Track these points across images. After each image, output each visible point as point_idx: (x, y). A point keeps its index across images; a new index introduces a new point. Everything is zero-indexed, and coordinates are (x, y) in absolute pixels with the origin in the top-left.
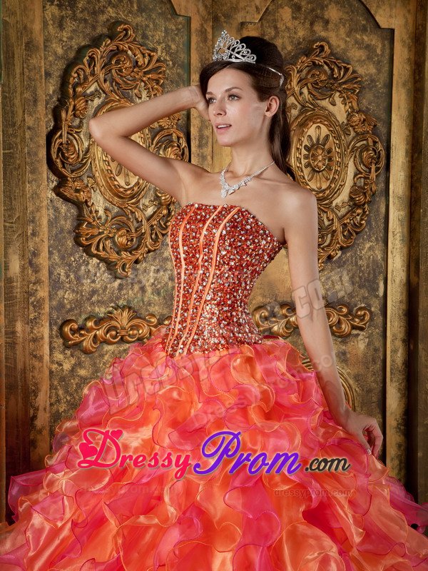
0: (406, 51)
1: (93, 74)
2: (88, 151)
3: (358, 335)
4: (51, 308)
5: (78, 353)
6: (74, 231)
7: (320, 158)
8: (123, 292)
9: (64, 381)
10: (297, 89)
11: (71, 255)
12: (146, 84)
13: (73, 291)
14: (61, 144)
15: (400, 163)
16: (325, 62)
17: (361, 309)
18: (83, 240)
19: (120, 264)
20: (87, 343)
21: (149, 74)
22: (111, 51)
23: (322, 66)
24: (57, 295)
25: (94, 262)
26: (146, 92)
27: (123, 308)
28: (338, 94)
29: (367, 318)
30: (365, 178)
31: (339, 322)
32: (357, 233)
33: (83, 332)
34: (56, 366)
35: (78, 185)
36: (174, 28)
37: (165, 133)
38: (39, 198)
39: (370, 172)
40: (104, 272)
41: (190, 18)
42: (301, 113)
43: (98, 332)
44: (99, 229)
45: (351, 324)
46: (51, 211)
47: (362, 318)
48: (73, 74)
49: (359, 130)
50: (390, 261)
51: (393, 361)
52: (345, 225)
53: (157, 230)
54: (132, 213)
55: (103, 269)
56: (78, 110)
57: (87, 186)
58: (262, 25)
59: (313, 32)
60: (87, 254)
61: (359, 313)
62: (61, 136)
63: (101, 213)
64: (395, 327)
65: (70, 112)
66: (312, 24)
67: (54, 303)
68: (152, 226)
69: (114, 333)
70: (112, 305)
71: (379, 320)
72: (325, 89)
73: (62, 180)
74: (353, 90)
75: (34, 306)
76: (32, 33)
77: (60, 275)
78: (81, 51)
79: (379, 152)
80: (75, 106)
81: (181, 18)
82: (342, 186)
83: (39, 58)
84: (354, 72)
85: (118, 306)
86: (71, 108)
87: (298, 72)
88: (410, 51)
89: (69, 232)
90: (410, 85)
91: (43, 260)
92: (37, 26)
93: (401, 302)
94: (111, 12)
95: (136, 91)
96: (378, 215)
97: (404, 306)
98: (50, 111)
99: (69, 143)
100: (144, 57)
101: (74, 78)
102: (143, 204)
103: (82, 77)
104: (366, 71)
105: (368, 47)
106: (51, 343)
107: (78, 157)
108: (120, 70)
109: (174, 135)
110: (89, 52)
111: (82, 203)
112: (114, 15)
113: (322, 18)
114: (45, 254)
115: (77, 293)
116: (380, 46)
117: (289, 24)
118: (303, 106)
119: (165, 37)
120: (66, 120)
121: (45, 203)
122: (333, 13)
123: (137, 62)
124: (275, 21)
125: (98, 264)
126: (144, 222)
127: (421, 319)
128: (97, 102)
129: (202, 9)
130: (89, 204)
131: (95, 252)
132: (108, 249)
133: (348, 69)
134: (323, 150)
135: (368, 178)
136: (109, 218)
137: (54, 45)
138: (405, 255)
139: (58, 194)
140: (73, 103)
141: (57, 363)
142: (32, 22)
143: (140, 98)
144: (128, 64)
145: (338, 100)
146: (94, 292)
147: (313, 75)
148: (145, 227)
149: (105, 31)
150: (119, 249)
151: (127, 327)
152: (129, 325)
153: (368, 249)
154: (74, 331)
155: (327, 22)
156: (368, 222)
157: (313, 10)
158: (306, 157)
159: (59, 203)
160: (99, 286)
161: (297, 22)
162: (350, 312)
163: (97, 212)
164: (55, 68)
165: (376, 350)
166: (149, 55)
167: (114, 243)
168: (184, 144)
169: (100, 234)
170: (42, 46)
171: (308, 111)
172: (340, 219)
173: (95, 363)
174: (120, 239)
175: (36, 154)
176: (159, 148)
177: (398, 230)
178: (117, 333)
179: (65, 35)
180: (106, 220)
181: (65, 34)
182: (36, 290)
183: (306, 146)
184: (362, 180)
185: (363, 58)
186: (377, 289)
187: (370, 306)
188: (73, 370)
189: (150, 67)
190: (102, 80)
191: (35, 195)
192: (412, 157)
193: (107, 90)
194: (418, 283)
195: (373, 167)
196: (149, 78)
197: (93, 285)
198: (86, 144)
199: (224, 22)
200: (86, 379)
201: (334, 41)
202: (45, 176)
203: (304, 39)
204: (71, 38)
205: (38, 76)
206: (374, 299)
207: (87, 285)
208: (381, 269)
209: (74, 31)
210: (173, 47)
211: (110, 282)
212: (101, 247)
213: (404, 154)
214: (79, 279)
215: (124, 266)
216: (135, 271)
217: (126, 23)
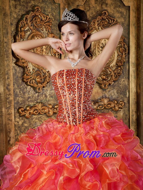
0: (134, 13)
1: (27, 24)
3: (120, 110)
4: (14, 103)
5: (24, 118)
6: (22, 77)
8: (39, 97)
9: (20, 128)
10: (97, 27)
11: (21, 85)
12: (45, 26)
13: (22, 97)
15: (133, 52)
17: (121, 101)
18: (25, 80)
20: (27, 115)
21: (46, 23)
22: (33, 16)
23: (105, 19)
24: (16, 99)
25: (29, 87)
26: (45, 29)
27: (39, 103)
29: (123, 104)
30: (121, 57)
31: (115, 106)
32: (119, 76)
33: (26, 111)
35: (23, 61)
36: (54, 7)
38: (9, 66)
39: (123, 55)
41: (60, 4)
43: (31, 111)
44: (30, 76)
45: (118, 107)
46: (14, 70)
47: (121, 104)
48: (20, 24)
50: (130, 85)
51: (132, 119)
54: (42, 70)
55: (32, 90)
56: (22, 36)
58: (85, 6)
59: (102, 8)
60: (26, 85)
61: (120, 103)
63: (31, 70)
64: (133, 107)
65: (19, 37)
66: (102, 5)
67: (16, 101)
69: (36, 111)
70: (36, 102)
71: (127, 105)
73: (18, 60)
75: (9, 103)
76: (5, 10)
77: (17, 92)
78: (22, 16)
79: (126, 48)
80: (21, 35)
81: (57, 4)
82: (113, 60)
83: (8, 18)
84: (116, 21)
85: (37, 102)
87: (97, 21)
88: (135, 13)
89: (20, 77)
90: (136, 25)
91: (11, 87)
92: (7, 8)
93: (134, 99)
94: (33, 2)
95: (42, 28)
96: (126, 69)
97: (135, 100)
98: (12, 37)
100: (44, 17)
101: (21, 25)
103: (23, 25)
104: (121, 20)
105: (121, 12)
106: (15, 115)
108: (36, 22)
110: (25, 16)
111: (25, 67)
112: (34, 3)
113: (105, 3)
114: (12, 85)
115: (23, 98)
116: (125, 12)
117: (94, 5)
119: (51, 11)
120: (18, 39)
121: (11, 68)
122: (109, 1)
123: (42, 19)
124: (89, 4)
125: (30, 88)
127: (141, 104)
128: (29, 33)
130: (27, 67)
131: (29, 84)
132: (34, 83)
133: (115, 20)
135: (122, 57)
137: (13, 14)
138: (136, 83)
139: (16, 64)
140: (20, 34)
141: (17, 122)
142: (6, 6)
143: (43, 31)
144: (39, 20)
146: (29, 98)
147: (103, 22)
148: (47, 74)
149: (31, 9)
150: (37, 83)
151: (41, 109)
152: (41, 108)
153: (123, 81)
154: (22, 111)
155: (107, 4)
156: (123, 72)
158: (101, 50)
159: (17, 67)
160: (31, 95)
161: (96, 5)
162: (118, 103)
163: (30, 70)
164: (14, 22)
165: (126, 115)
166: (46, 17)
167: (36, 81)
169: (31, 78)
170: (9, 14)
172: (114, 71)
173: (30, 122)
174: (38, 80)
175: (8, 51)
177: (133, 74)
178: (37, 111)
179: (17, 11)
180: (33, 73)
181: (17, 10)
182: (9, 97)
183: (101, 47)
184: (120, 58)
185: (120, 16)
186: (126, 95)
187: (124, 100)
188: (22, 124)
189: (47, 21)
190: (30, 26)
191: (8, 65)
192: (137, 49)
193: (32, 29)
194: (140, 92)
195: (124, 53)
197: (29, 95)
199: (72, 5)
200: (27, 127)
201: (109, 11)
202: (11, 58)
203: (99, 10)
204: (19, 12)
205: (8, 25)
206: (125, 98)
207: (27, 95)
208: (127, 88)
209: (20, 9)
210: (54, 14)
211: (35, 94)
212: (31, 82)
213: (134, 49)
214: (24, 93)
215: (39, 89)
216: (43, 90)
217: (38, 6)
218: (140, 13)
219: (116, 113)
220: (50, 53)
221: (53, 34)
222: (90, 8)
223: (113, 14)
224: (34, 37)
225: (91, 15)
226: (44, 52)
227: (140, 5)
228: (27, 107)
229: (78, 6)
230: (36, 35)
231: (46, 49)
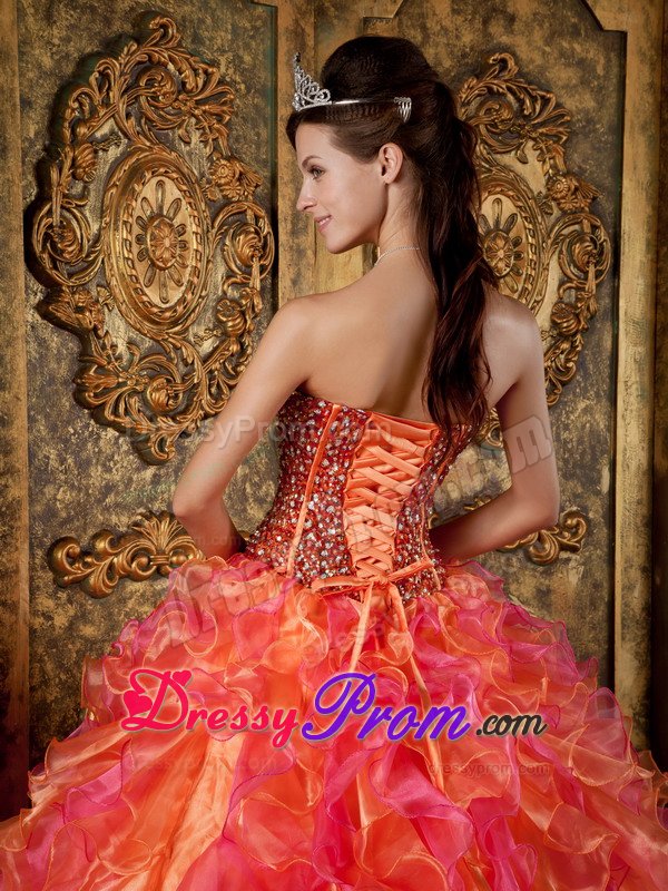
0: (646, 69)
1: (106, 103)
2: (97, 239)
3: (568, 560)
4: (33, 518)
5: (80, 596)
6: (73, 381)
7: (501, 254)
8: (160, 488)
9: (56, 646)
11: (69, 422)
12: (199, 121)
13: (73, 486)
14: (51, 226)
15: (637, 263)
16: (509, 89)
17: (571, 515)
18: (89, 396)
19: (155, 438)
20: (97, 579)
21: (204, 104)
22: (139, 63)
23: (503, 94)
24: (43, 494)
25: (110, 435)
26: (198, 133)
27: (161, 516)
28: (531, 143)
29: (582, 531)
30: (578, 289)
31: (540, 539)
32: (564, 384)
33: (89, 560)
34: (41, 620)
35: (80, 299)
36: (248, 25)
37: (233, 208)
38: (10, 321)
39: (586, 279)
40: (127, 453)
41: (276, 7)
43: (115, 560)
44: (118, 377)
45: (558, 541)
46: (33, 346)
47: (574, 530)
48: (71, 103)
49: (567, 206)
50: (620, 432)
51: (626, 605)
53: (221, 378)
54: (176, 348)
55: (125, 448)
56: (80, 167)
57: (97, 301)
58: (400, 23)
59: (487, 35)
60: (97, 422)
61: (569, 522)
62: (50, 213)
63: (122, 348)
64: (630, 546)
65: (66, 171)
66: (486, 22)
67: (39, 508)
68: (211, 372)
69: (144, 560)
70: (142, 510)
71: (602, 533)
72: (509, 135)
73: (53, 291)
75: (3, 514)
77: (48, 458)
78: (84, 63)
79: (601, 244)
80: (74, 160)
81: (260, 9)
82: (538, 302)
83: (10, 73)
84: (558, 105)
85: (151, 512)
86: (69, 162)
87: (463, 104)
88: (653, 70)
89: (65, 383)
90: (653, 129)
91: (18, 433)
95: (180, 132)
96: (600, 352)
97: (644, 510)
98: (30, 168)
99: (65, 226)
100: (196, 75)
101: (73, 110)
102: (195, 335)
103: (87, 108)
104: (578, 103)
105: (581, 63)
106: (32, 579)
107: (81, 250)
108: (155, 98)
109: (249, 212)
110: (100, 65)
111: (88, 331)
113: (504, 12)
114: (21, 421)
115: (80, 490)
116: (602, 61)
117: (447, 23)
119: (233, 41)
120: (59, 185)
121: (21, 331)
122: (522, 3)
123: (184, 84)
124: (422, 16)
125: (117, 439)
126: (198, 365)
128: (114, 152)
130: (101, 333)
131: (112, 418)
132: (134, 413)
133: (549, 100)
134: (507, 240)
135: (583, 289)
136: (136, 359)
137: (37, 52)
138: (646, 422)
139: (46, 316)
140: (71, 154)
141: (43, 614)
143: (188, 143)
144: (168, 87)
145: (532, 155)
146: (109, 488)
147: (489, 111)
148: (200, 374)
149: (128, 28)
150: (154, 413)
151: (167, 550)
152: (171, 545)
153: (582, 411)
154: (72, 558)
155: (512, 19)
156: (581, 365)
159: (47, 331)
160: (118, 478)
161: (459, 20)
163: (114, 346)
164: (40, 91)
165: (596, 586)
166: (206, 72)
167: (144, 401)
168: (267, 229)
169: (120, 385)
170: (16, 53)
171: (480, 172)
173: (111, 614)
174: (156, 396)
175: (5, 244)
176: (224, 235)
177: (635, 378)
178: (150, 560)
179: (57, 33)
180: (131, 362)
181: (55, 32)
182: (6, 486)
184: (573, 292)
185: (574, 81)
186: (598, 481)
187: (585, 509)
188: (71, 627)
189: (207, 93)
190: (123, 114)
191: (5, 318)
192: (658, 252)
193: (131, 131)
195: (592, 270)
196: (204, 112)
197: (107, 476)
198: (95, 227)
199: (336, 17)
200: (94, 643)
201: (524, 51)
202: (21, 283)
203: (472, 49)
204: (67, 40)
205: (8, 106)
206: (593, 498)
207: (96, 476)
209: (72, 27)
210: (247, 58)
211: (138, 470)
212: (121, 410)
213: (644, 247)
214: (84, 466)
215: (162, 443)
216: (181, 450)
217: (164, 14)
219: (547, 574)
220: (219, 259)
221: (240, 160)
223: (543, 69)
224: (143, 176)
226: (191, 254)
228: (96, 537)
229: (366, 21)
230: (153, 166)
231: (203, 238)
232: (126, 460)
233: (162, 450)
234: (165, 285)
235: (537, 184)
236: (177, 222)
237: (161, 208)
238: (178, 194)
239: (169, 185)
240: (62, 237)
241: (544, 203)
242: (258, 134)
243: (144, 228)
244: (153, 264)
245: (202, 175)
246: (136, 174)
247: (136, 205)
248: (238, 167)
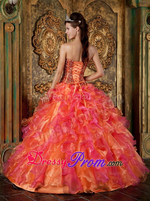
0: (121, 18)
1: (43, 23)
2: (41, 41)
3: (110, 92)
4: (32, 81)
5: (39, 93)
7: (99, 45)
8: (51, 78)
10: (93, 27)
11: (37, 68)
12: (55, 25)
13: (38, 77)
14: (35, 39)
15: (120, 46)
16: (100, 21)
17: (110, 85)
18: (40, 64)
19: (49, 70)
20: (41, 91)
21: (56, 23)
22: (47, 17)
24: (34, 78)
27: (50, 82)
28: (104, 29)
29: (112, 87)
30: (111, 50)
31: (106, 88)
32: (109, 65)
33: (40, 88)
35: (39, 50)
36: (63, 12)
38: (30, 53)
41: (67, 10)
42: (94, 33)
43: (44, 88)
45: (108, 89)
46: (33, 56)
48: (38, 23)
49: (109, 38)
52: (106, 62)
54: (52, 57)
55: (45, 72)
57: (41, 50)
58: (84, 12)
59: (97, 13)
60: (41, 68)
62: (35, 37)
63: (45, 57)
64: (119, 90)
66: (97, 12)
68: (57, 61)
69: (48, 88)
70: (48, 81)
71: (115, 88)
72: (100, 27)
73: (35, 48)
74: (107, 28)
75: (28, 80)
76: (28, 13)
78: (40, 17)
80: (38, 30)
81: (64, 10)
82: (105, 52)
84: (108, 23)
86: (38, 31)
87: (94, 23)
89: (37, 62)
90: (122, 27)
91: (30, 69)
92: (30, 11)
93: (121, 83)
94: (47, 8)
97: (121, 84)
98: (32, 32)
99: (37, 39)
102: (55, 56)
103: (40, 23)
104: (111, 23)
105: (111, 17)
106: (32, 90)
107: (39, 43)
108: (49, 22)
109: (63, 38)
110: (42, 18)
111: (40, 54)
112: (48, 9)
113: (99, 10)
114: (31, 67)
116: (114, 17)
117: (91, 12)
118: (95, 32)
119: (60, 14)
120: (36, 34)
121: (31, 54)
122: (102, 9)
123: (53, 20)
124: (88, 11)
125: (44, 70)
126: (55, 60)
127: (125, 88)
128: (44, 29)
129: (69, 8)
130: (42, 55)
132: (46, 67)
133: (106, 22)
134: (100, 42)
136: (47, 59)
138: (121, 71)
139: (34, 52)
142: (29, 10)
143: (54, 28)
144: (51, 21)
146: (43, 78)
147: (97, 24)
149: (46, 13)
150: (49, 67)
153: (112, 69)
154: (38, 87)
155: (101, 11)
156: (112, 62)
157: (97, 8)
158: (96, 44)
159: (34, 54)
160: (44, 76)
161: (93, 11)
162: (108, 86)
163: (44, 57)
166: (56, 19)
167: (48, 65)
168: (65, 40)
169: (44, 62)
170: (31, 16)
171: (96, 33)
172: (105, 61)
175: (29, 42)
176: (59, 42)
177: (120, 64)
179: (36, 14)
180: (46, 59)
182: (29, 76)
183: (96, 41)
184: (110, 51)
185: (110, 20)
187: (112, 84)
189: (57, 21)
190: (45, 24)
191: (29, 52)
192: (123, 45)
193: (46, 27)
194: (125, 78)
195: (113, 47)
198: (41, 40)
201: (102, 16)
202: (31, 47)
203: (95, 15)
204: (38, 14)
206: (114, 82)
207: (41, 76)
208: (115, 74)
209: (38, 13)
210: (62, 17)
211: (47, 75)
212: (45, 66)
213: (121, 44)
214: (39, 74)
215: (51, 71)
216: (54, 73)
217: (51, 11)
218: (125, 18)
219: (107, 94)
220: (58, 44)
221: (61, 31)
222: (88, 14)
223: (105, 18)
225: (89, 19)
226: (54, 44)
227: (125, 13)
228: (41, 85)
229: (80, 11)
230: (49, 31)
231: (56, 41)
232: (45, 74)
233: (51, 72)
234: (51, 48)
235: (105, 34)
236: (52, 39)
237: (50, 37)
238: (52, 35)
239: (51, 34)
240: (37, 41)
241: (106, 37)
242: (64, 27)
243: (48, 40)
244: (49, 45)
245: (56, 33)
246: (47, 32)
247: (47, 37)
248: (61, 32)
